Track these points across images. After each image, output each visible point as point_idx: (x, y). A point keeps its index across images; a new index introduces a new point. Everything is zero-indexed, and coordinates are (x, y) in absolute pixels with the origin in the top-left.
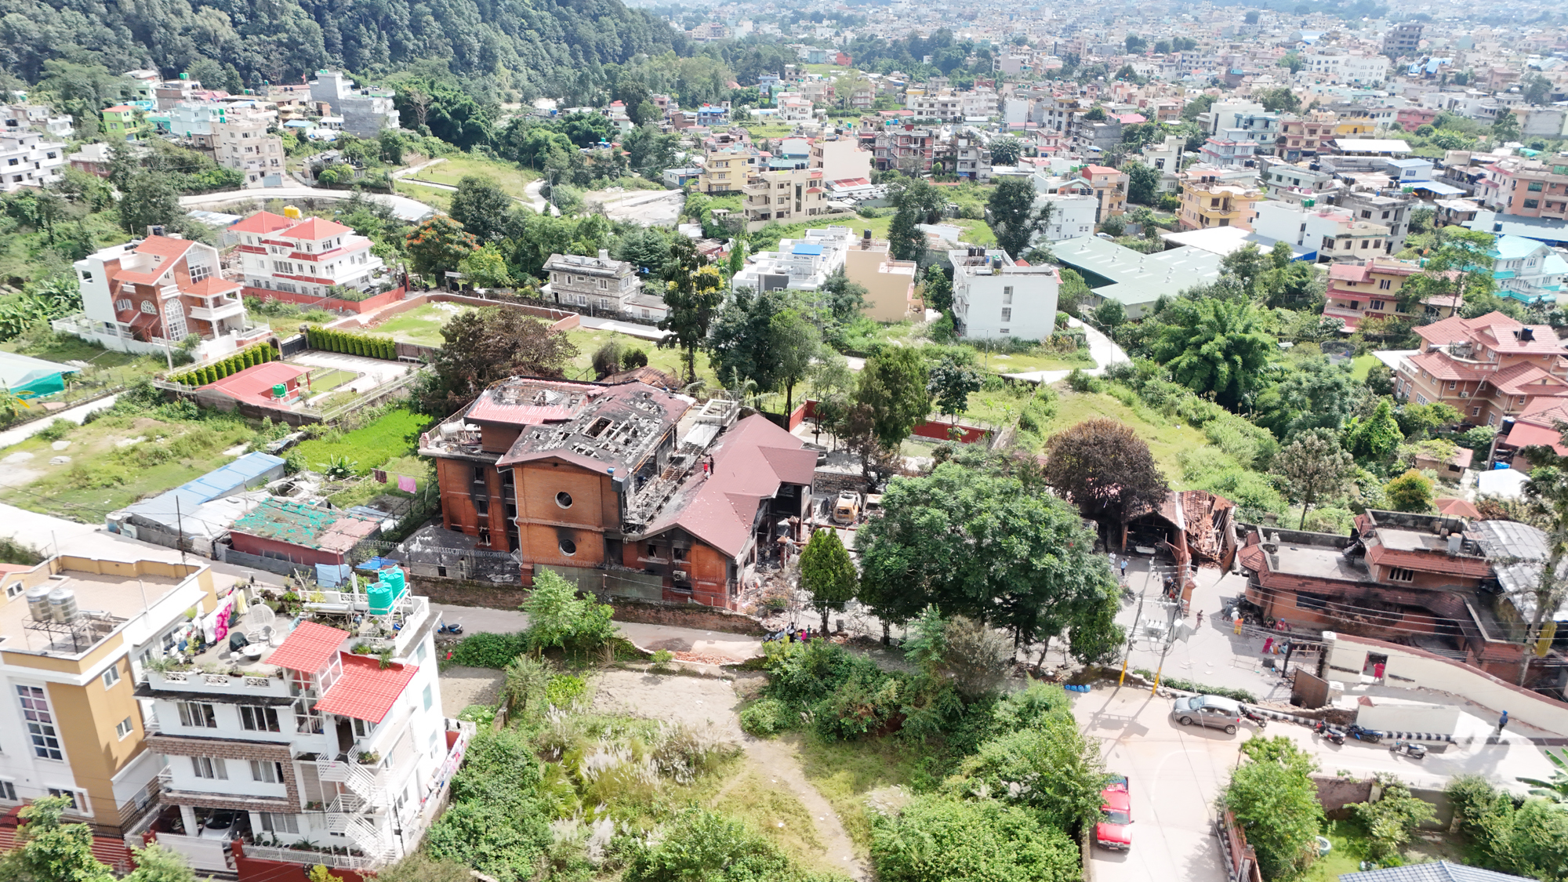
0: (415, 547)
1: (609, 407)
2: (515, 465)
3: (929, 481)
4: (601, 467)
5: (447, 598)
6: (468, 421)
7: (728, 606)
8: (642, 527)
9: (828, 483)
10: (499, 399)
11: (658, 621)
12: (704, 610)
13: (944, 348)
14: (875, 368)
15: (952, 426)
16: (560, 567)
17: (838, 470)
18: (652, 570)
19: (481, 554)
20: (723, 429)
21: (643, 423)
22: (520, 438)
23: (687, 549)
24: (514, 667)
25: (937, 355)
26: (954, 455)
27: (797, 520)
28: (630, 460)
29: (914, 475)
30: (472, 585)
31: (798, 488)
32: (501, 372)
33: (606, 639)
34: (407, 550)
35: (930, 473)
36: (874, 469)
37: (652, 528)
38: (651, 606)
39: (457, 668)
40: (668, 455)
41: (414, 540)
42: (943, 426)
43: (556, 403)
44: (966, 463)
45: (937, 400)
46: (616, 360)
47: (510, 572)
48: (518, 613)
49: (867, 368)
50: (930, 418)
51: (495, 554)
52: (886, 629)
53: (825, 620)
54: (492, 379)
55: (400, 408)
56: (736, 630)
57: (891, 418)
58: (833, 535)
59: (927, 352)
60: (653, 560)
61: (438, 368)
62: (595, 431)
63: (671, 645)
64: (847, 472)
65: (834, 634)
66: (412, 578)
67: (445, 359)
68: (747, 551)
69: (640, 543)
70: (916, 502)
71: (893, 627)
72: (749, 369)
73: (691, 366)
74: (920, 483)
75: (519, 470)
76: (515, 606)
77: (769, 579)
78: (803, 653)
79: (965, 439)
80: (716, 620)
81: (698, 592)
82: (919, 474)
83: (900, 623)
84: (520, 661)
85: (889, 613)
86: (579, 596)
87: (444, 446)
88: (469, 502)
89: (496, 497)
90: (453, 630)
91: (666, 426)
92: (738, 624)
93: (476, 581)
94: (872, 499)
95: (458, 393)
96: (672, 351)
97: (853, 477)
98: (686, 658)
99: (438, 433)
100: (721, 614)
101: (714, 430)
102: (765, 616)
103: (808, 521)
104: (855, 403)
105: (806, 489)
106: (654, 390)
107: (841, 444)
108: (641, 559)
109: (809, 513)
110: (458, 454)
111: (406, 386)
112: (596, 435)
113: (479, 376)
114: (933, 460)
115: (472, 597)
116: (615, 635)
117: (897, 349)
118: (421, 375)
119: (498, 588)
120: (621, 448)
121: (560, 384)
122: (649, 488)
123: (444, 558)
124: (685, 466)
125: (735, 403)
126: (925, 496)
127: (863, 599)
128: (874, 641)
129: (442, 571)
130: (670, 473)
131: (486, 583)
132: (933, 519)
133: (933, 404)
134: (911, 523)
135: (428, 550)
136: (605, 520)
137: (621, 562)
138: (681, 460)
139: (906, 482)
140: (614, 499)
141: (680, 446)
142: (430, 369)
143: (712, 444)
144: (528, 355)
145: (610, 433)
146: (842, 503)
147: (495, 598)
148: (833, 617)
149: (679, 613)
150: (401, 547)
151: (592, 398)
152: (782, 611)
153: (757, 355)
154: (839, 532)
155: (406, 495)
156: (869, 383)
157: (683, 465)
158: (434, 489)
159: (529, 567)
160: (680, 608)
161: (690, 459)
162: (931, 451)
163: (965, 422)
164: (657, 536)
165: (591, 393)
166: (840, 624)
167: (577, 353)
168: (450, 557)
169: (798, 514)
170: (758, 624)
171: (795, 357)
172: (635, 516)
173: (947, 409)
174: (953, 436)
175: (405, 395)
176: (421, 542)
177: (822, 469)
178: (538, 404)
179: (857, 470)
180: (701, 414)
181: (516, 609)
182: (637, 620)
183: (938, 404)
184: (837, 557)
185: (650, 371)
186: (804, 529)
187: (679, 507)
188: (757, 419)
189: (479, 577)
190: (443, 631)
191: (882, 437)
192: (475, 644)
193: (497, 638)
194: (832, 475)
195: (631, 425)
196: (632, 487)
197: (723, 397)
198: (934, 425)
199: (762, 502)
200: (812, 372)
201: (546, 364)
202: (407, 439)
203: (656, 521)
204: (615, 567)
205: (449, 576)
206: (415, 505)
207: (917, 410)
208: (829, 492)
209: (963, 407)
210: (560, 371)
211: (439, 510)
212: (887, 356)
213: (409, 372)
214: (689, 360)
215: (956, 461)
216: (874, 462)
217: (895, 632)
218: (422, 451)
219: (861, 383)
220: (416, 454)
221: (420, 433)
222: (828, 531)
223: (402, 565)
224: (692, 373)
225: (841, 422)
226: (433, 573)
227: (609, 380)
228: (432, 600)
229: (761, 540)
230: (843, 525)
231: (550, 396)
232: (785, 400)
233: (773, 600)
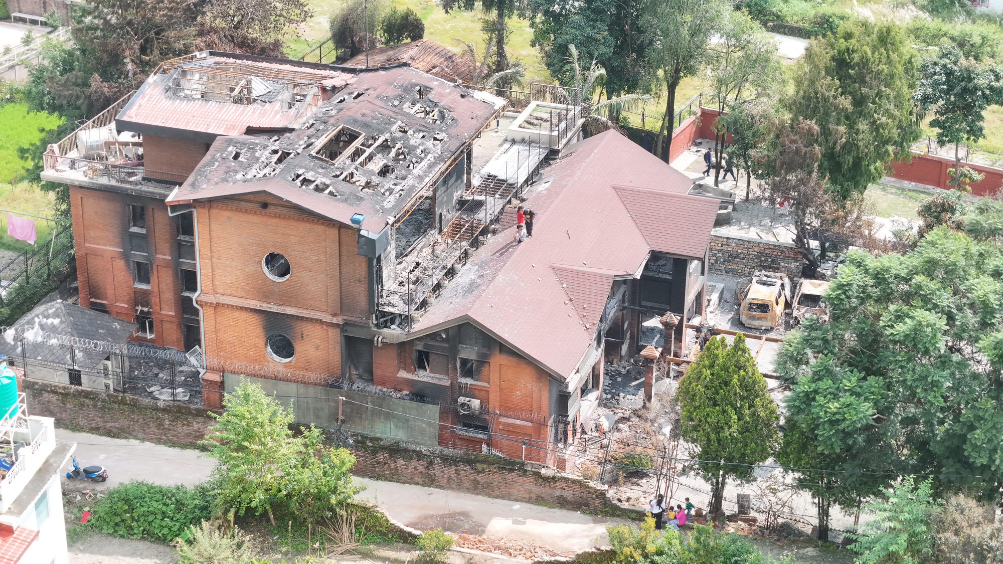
0: (33, 335)
1: (356, 109)
2: (197, 203)
3: (913, 260)
4: (341, 213)
5: (82, 422)
6: (122, 127)
7: (550, 462)
8: (407, 320)
9: (733, 256)
10: (174, 90)
11: (431, 481)
12: (510, 465)
13: (946, 27)
14: (825, 58)
15: (957, 163)
16: (270, 379)
17: (752, 234)
18: (421, 394)
19: (137, 351)
20: (551, 155)
21: (415, 139)
22: (208, 157)
23: (483, 361)
24: (190, 542)
25: (934, 38)
26: (957, 216)
27: (675, 319)
28: (390, 202)
29: (885, 248)
30: (123, 402)
31: (680, 264)
32: (179, 45)
33: (340, 504)
34: (18, 338)
35: (914, 246)
36: (815, 235)
37: (424, 322)
38: (419, 455)
39: (96, 538)
40: (456, 195)
41: (31, 323)
42: (940, 164)
43: (267, 99)
44: (975, 232)
45: (930, 117)
46: (371, 28)
47: (184, 384)
48: (197, 452)
49: (809, 55)
50: (918, 148)
51: (160, 354)
52: (824, 513)
53: (718, 495)
54: (164, 55)
55: (11, 100)
56: (563, 503)
57: (850, 146)
58: (739, 347)
59: (916, 32)
60: (424, 376)
61: (77, 32)
62: (332, 151)
63: (451, 522)
64: (768, 238)
65: (732, 518)
66: (27, 386)
67: (88, 20)
68: (586, 370)
69: (402, 346)
70: (886, 298)
71: (836, 511)
72: (603, 49)
73: (500, 42)
74: (894, 262)
75: (204, 212)
76: (194, 442)
77: (624, 419)
78: (677, 547)
79: (979, 189)
80: (528, 485)
81: (498, 437)
82: (894, 248)
83: (849, 504)
84: (199, 534)
85: (829, 487)
86: (296, 429)
87: (83, 166)
88: (120, 264)
89: (164, 256)
90: (92, 475)
91: (454, 145)
92: (568, 494)
93: (129, 396)
94: (809, 287)
95: (106, 76)
96: (467, 15)
97: (777, 247)
98: (477, 545)
99: (74, 144)
100: (538, 475)
101: (536, 155)
102: (614, 482)
103: (696, 321)
104: (787, 117)
105: (694, 266)
106: (435, 83)
107: (758, 187)
108: (403, 374)
109: (698, 308)
110: (104, 181)
111: (24, 64)
112: (333, 156)
113: (143, 50)
114: (920, 222)
115: (123, 422)
116: (357, 499)
117: (865, 24)
118: (48, 47)
119: (165, 410)
120: (376, 179)
121: (275, 66)
122: (421, 251)
123: (79, 355)
124: (483, 216)
125: (575, 110)
126: (903, 287)
127: (785, 459)
128: (800, 534)
129: (75, 377)
130: (457, 227)
131: (146, 401)
132: (918, 329)
133: (924, 124)
134: (877, 336)
135: (54, 341)
136: (343, 306)
137: (369, 376)
138: (479, 204)
139: (872, 262)
140: (361, 269)
141: (476, 182)
142: (63, 37)
143: (530, 180)
144: (225, 16)
145: (357, 153)
146: (758, 292)
147: (160, 425)
148: (732, 489)
149: (465, 469)
150: (10, 334)
151: (328, 92)
152: (642, 475)
153: (616, 26)
154: (750, 343)
155: (20, 248)
156: (812, 82)
157: (480, 215)
158: (64, 240)
159: (216, 377)
160: (468, 462)
161: (493, 205)
162: (916, 206)
163: (980, 159)
164: (433, 336)
165: (328, 83)
166: (743, 504)
167: (306, 16)
168: (88, 353)
169: (678, 308)
170: (602, 495)
171: (685, 32)
172: (395, 299)
173: (947, 135)
174: (957, 182)
175: (21, 78)
176: (42, 327)
177: (724, 231)
178: (238, 101)
179: (786, 235)
180: (513, 126)
181: (194, 446)
182: (394, 477)
183: (933, 124)
184: (744, 386)
185: (429, 49)
186: (689, 335)
187: (471, 287)
188: (612, 138)
189: (134, 389)
190: (75, 475)
191: (834, 181)
192: (127, 501)
193: (162, 494)
194: (741, 241)
195: (395, 140)
196: (392, 250)
197: (555, 98)
198: (923, 160)
199: (617, 284)
200: (713, 60)
201: (254, 33)
202: (22, 152)
203: (430, 309)
204: (359, 385)
205: (87, 384)
206: (34, 264)
207: (895, 133)
208: (735, 273)
209: (976, 132)
210: (277, 45)
211: (72, 274)
212: (848, 36)
213: (27, 41)
214: (497, 32)
215: (959, 226)
216: (816, 223)
217: (838, 518)
218: (48, 174)
219: (799, 82)
220: (38, 179)
221: (45, 143)
222: (730, 340)
223: (11, 363)
224: (501, 53)
225: (760, 152)
226: (61, 379)
227: (358, 62)
228: (58, 424)
229: (611, 351)
230: (758, 333)
231: (259, 87)
232: (663, 107)
233: (628, 456)
